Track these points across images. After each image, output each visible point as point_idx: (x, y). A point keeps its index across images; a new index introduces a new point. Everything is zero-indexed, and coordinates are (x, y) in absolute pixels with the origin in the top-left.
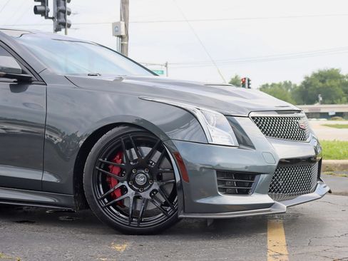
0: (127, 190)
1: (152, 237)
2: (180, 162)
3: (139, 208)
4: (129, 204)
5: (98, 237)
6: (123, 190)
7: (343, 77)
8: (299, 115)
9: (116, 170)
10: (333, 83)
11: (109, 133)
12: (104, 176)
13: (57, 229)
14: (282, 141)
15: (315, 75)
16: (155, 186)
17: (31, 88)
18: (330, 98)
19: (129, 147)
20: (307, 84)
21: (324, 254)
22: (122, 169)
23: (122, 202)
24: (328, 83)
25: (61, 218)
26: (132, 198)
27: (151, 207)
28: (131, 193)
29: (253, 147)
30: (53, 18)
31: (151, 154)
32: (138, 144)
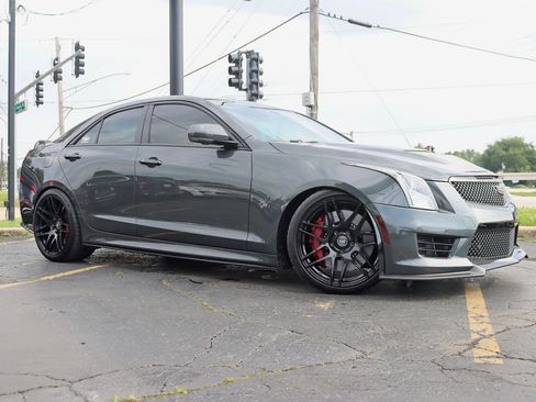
0: (329, 251)
1: (353, 297)
2: (382, 225)
3: (340, 268)
4: (330, 265)
5: (301, 296)
6: (326, 251)
7: (527, 145)
8: (498, 180)
9: (319, 232)
10: (517, 151)
11: (312, 196)
12: (307, 237)
13: (261, 286)
14: (481, 205)
15: (498, 143)
16: (356, 248)
17: (237, 153)
18: (513, 165)
19: (332, 210)
20: (490, 152)
21: (525, 317)
22: (324, 231)
23: (323, 262)
24: (511, 151)
25: (264, 277)
26: (333, 259)
27: (352, 267)
28: (333, 254)
29: (453, 212)
30: (246, 90)
31: (352, 217)
32: (340, 207)
